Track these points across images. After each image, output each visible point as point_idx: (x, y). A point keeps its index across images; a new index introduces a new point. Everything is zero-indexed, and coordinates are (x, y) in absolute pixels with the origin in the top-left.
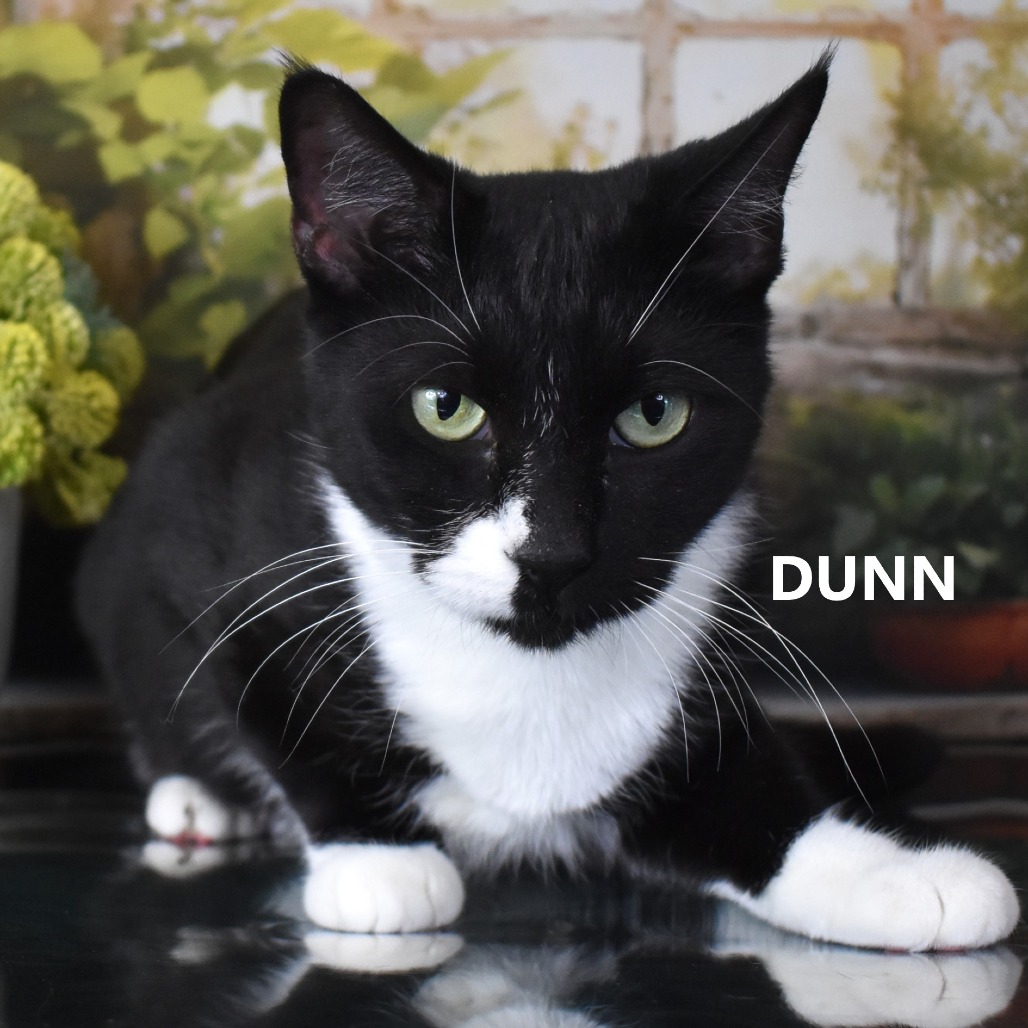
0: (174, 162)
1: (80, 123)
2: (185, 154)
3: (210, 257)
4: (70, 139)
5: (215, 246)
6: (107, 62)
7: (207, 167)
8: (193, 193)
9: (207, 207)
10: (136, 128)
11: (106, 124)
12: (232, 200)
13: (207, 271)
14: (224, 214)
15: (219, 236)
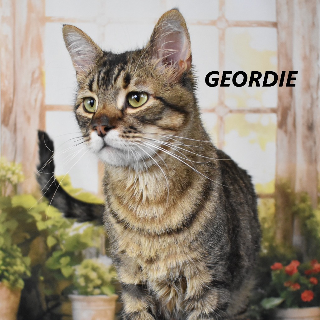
0: (54, 226)
1: (32, 217)
2: (56, 224)
3: (62, 247)
4: (30, 221)
5: (63, 244)
6: (39, 203)
7: (61, 227)
8: (58, 233)
9: (61, 236)
10: (45, 218)
11: (38, 217)
12: (67, 234)
13: (61, 250)
14: (65, 237)
15: (64, 242)
